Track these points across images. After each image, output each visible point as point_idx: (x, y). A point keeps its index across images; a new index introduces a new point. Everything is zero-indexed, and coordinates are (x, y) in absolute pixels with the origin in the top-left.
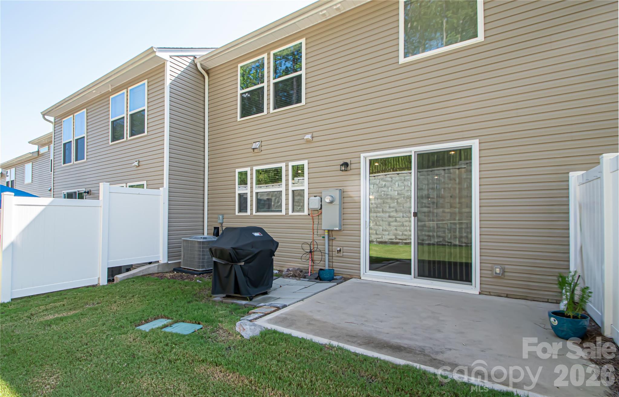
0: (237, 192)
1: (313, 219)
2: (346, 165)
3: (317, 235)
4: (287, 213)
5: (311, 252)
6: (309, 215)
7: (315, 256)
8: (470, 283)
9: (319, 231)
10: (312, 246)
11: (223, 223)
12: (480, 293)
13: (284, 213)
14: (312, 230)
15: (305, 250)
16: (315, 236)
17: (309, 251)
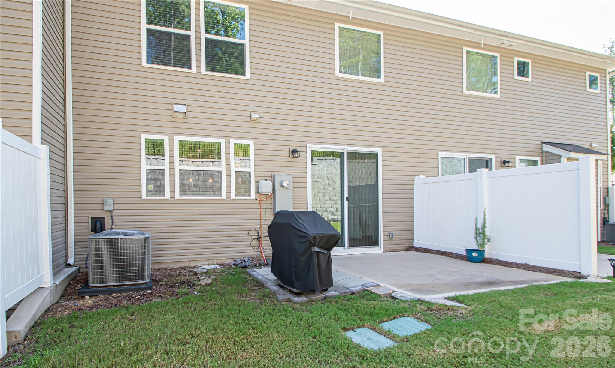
0: (144, 167)
1: (260, 204)
2: (294, 152)
3: (265, 219)
4: (229, 197)
5: (258, 238)
6: (256, 199)
7: (263, 242)
8: (378, 246)
9: (266, 215)
10: (260, 232)
11: (114, 211)
12: (383, 252)
13: (224, 196)
14: (259, 216)
15: (252, 237)
16: (262, 221)
17: (256, 237)
